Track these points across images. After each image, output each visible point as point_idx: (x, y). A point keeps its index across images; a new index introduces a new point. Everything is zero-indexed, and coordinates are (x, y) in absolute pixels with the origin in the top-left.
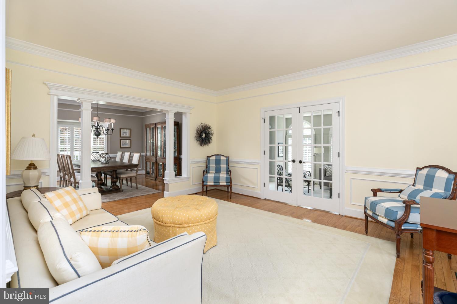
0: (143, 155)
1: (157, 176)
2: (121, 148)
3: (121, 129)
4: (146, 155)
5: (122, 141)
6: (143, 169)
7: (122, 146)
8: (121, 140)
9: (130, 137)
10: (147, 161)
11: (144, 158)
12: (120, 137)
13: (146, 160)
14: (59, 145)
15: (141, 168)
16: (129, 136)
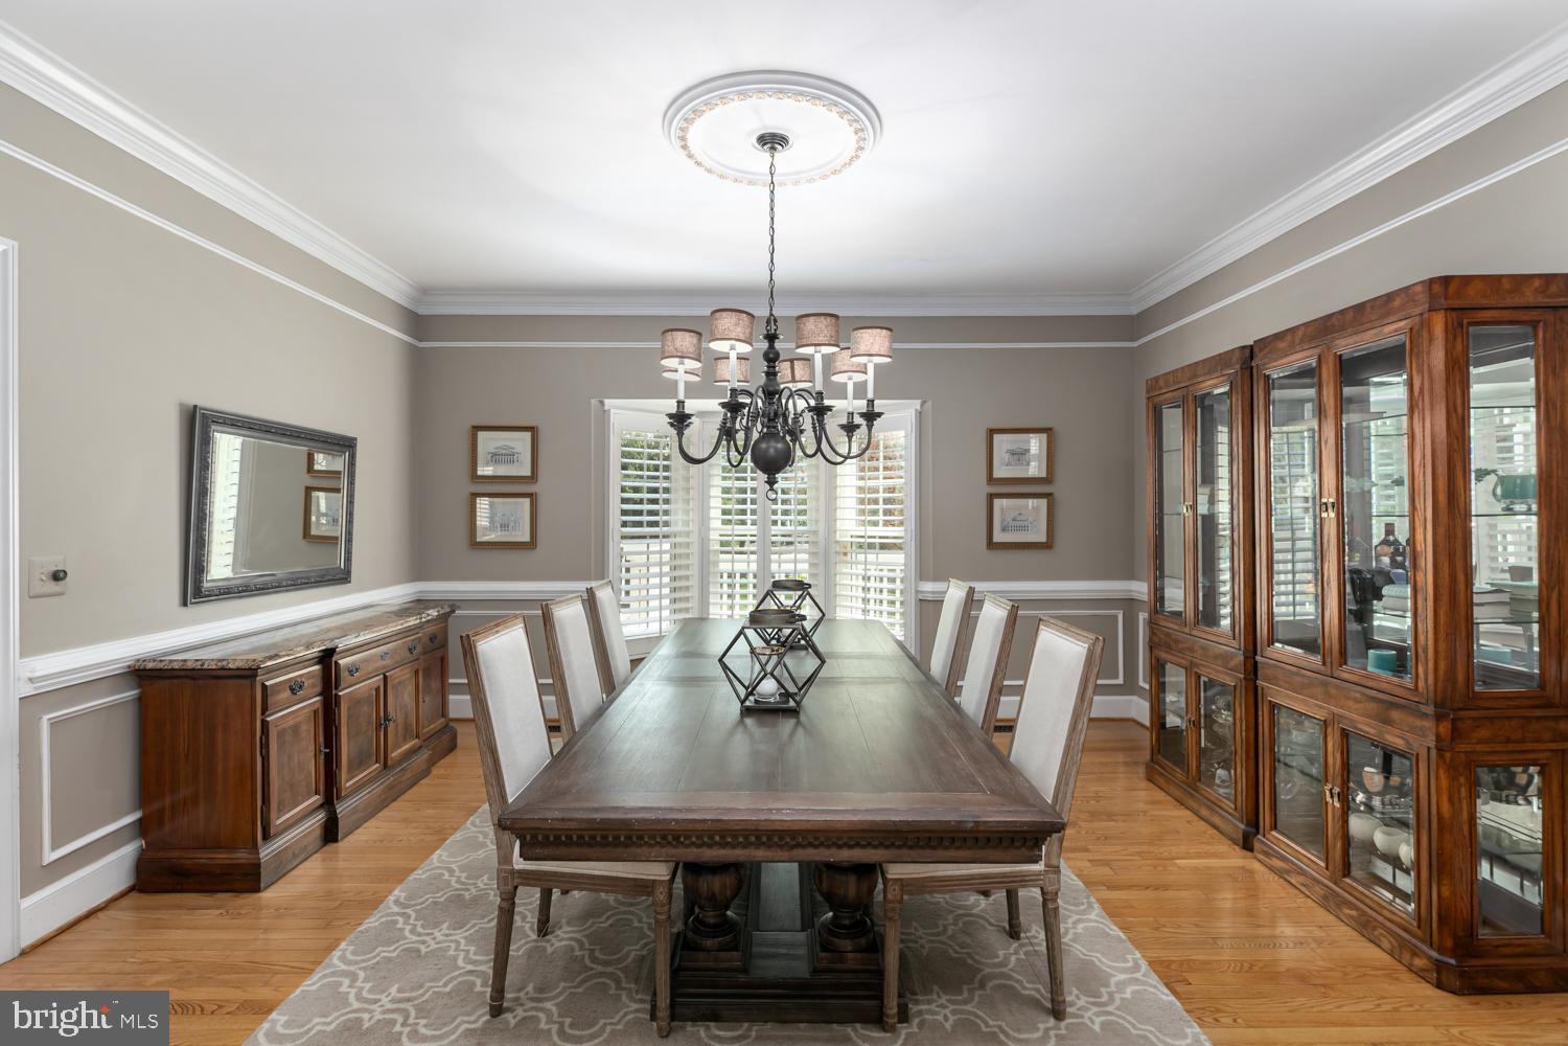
0: (1136, 596)
1: (1265, 818)
2: (991, 545)
3: (992, 432)
4: (1158, 596)
5: (997, 502)
6: (1129, 688)
7: (998, 537)
8: (991, 497)
9: (1047, 480)
10: (1163, 655)
11: (1143, 617)
12: (991, 479)
13: (1152, 646)
14: (716, 523)
15: (1120, 681)
16: (1044, 475)
